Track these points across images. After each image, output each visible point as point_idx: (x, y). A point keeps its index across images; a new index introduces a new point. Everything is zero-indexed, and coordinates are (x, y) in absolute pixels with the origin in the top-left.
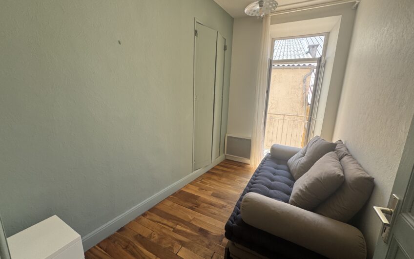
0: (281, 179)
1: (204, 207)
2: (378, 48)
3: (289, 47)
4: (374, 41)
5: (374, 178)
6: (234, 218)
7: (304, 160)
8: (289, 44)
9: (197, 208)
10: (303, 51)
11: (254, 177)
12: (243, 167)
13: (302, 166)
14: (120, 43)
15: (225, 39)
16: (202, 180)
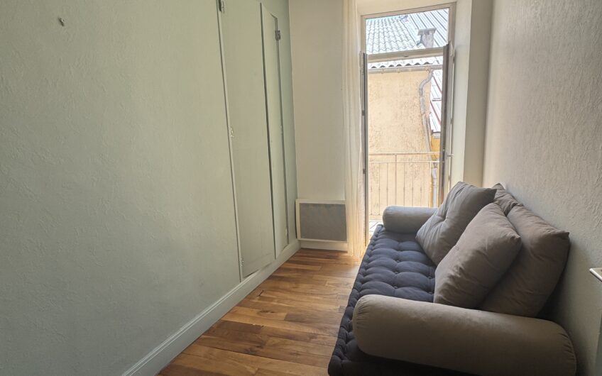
0: (411, 266)
1: (274, 345)
2: (541, 20)
3: (386, 34)
4: (534, 9)
5: (569, 233)
6: (341, 350)
7: (445, 225)
8: (385, 30)
9: (261, 350)
10: (411, 41)
11: (363, 270)
12: (336, 258)
13: (444, 236)
14: (62, 24)
15: (276, 19)
16: (262, 295)
